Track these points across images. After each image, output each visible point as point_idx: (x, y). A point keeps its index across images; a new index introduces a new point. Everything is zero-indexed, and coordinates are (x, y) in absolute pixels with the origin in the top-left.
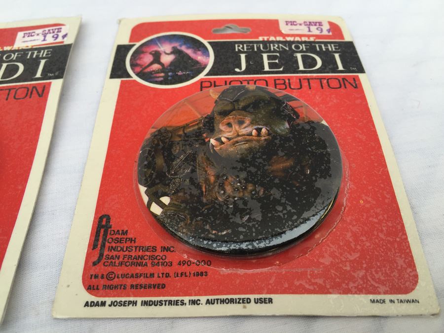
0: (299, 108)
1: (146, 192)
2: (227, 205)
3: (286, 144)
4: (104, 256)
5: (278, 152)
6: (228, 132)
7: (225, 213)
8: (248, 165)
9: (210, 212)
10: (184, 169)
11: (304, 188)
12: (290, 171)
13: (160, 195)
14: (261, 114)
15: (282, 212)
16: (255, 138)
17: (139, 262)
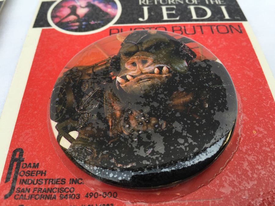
0: (195, 49)
1: (56, 127)
2: (132, 138)
3: (186, 80)
4: (16, 189)
5: (178, 88)
6: (132, 70)
7: (130, 146)
8: (151, 100)
9: (116, 145)
10: (92, 105)
11: (204, 121)
12: (190, 105)
13: (69, 129)
14: (162, 54)
15: (184, 145)
16: (157, 76)
17: (48, 195)
